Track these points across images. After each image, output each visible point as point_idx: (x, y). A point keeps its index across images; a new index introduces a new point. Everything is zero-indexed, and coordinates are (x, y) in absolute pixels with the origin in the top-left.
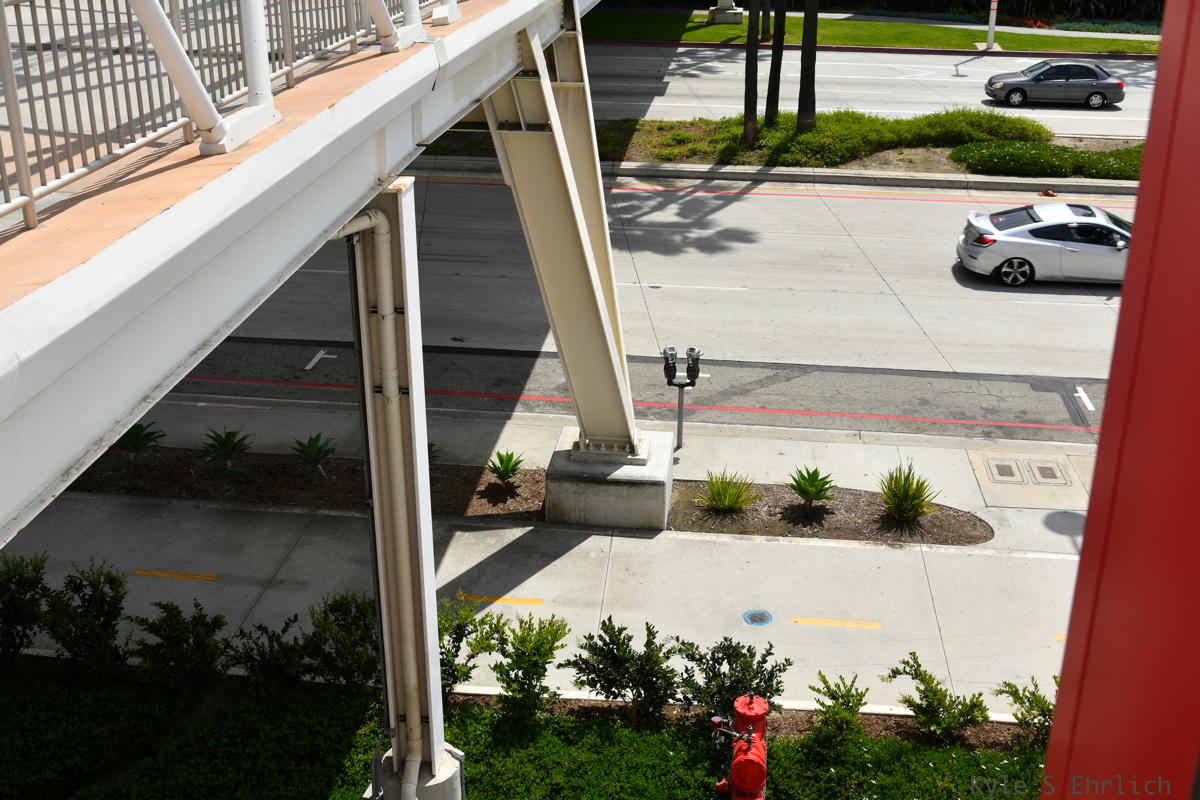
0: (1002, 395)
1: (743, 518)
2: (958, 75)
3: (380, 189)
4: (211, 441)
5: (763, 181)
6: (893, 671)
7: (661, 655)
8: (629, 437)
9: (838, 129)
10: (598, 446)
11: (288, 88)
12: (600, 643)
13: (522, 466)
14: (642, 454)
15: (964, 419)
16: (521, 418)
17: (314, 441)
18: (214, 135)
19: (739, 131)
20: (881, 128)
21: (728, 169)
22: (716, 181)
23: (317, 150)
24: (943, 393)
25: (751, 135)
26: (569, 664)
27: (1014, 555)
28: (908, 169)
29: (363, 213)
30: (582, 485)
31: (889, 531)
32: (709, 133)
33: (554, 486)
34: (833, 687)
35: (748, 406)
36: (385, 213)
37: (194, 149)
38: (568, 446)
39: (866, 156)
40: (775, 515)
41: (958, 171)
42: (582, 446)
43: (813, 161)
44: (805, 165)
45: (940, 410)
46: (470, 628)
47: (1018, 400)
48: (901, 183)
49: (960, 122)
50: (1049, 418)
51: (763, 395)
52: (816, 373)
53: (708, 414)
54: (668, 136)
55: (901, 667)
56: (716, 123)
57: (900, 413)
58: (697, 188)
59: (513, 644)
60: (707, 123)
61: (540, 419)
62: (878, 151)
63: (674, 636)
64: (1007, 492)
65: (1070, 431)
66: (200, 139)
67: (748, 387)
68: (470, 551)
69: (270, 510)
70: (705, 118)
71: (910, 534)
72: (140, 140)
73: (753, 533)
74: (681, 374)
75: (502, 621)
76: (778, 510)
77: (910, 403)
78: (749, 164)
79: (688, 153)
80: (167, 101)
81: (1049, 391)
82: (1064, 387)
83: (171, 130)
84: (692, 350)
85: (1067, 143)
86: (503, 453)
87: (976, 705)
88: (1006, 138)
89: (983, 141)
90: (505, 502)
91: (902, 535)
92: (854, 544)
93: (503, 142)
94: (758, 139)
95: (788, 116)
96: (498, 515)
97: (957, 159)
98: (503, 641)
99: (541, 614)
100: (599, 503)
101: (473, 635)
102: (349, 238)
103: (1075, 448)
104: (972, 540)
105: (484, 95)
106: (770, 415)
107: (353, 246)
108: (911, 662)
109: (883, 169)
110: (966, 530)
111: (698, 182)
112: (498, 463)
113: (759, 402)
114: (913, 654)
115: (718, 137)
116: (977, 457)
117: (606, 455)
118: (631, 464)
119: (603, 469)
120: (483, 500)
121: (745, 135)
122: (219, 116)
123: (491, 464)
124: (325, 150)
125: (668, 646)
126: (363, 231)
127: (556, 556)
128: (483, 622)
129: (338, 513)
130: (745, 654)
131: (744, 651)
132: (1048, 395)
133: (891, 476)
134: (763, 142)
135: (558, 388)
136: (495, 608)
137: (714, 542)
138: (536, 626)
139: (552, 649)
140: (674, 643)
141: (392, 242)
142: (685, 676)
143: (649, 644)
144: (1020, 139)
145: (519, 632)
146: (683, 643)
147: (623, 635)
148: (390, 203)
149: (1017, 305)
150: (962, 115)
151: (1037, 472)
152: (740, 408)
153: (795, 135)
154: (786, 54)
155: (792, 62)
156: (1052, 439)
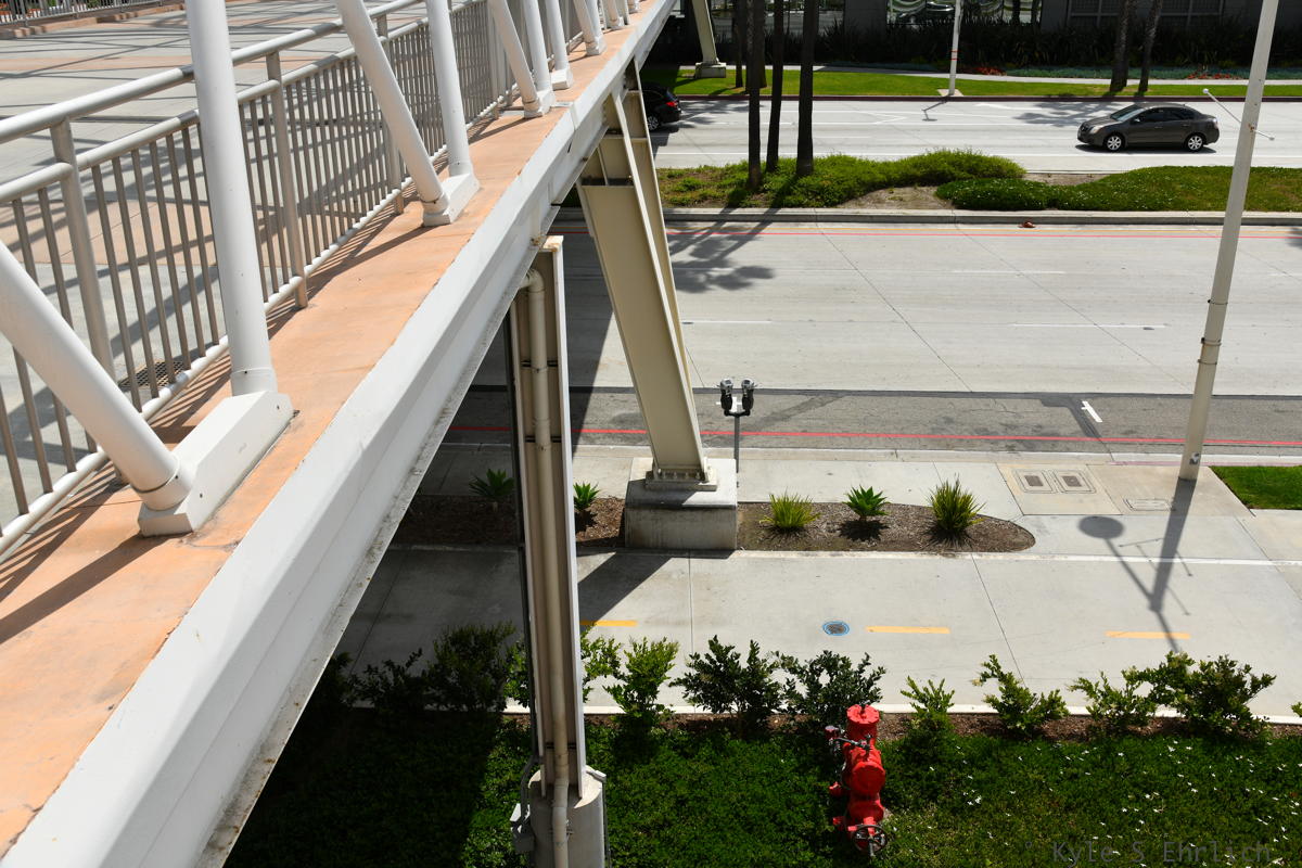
0: (1018, 411)
1: (805, 536)
2: (928, 120)
3: (538, 248)
5: (770, 222)
6: (981, 675)
7: (764, 669)
8: (699, 465)
9: (832, 172)
10: (670, 475)
12: (707, 662)
13: (599, 496)
14: (712, 481)
15: (988, 435)
18: (438, 206)
19: (745, 176)
20: (872, 170)
21: (737, 211)
22: (727, 224)
24: (964, 411)
25: (756, 179)
26: (679, 682)
27: (1056, 559)
28: (900, 207)
30: (660, 514)
31: (940, 542)
32: (715, 179)
33: (631, 514)
34: (922, 691)
35: (789, 429)
36: (541, 274)
38: (641, 476)
39: (861, 196)
40: (834, 531)
41: (945, 207)
42: (656, 476)
43: (814, 202)
44: (807, 206)
45: (964, 427)
47: (1032, 415)
48: (895, 220)
49: (942, 162)
50: (1062, 431)
51: (802, 420)
52: (847, 398)
53: (755, 440)
54: (678, 183)
56: (722, 170)
57: (930, 431)
58: (711, 230)
59: (628, 667)
60: (713, 170)
61: (602, 450)
62: (872, 191)
63: (774, 651)
64: (1039, 501)
65: (1083, 442)
66: (419, 205)
67: (787, 413)
70: (710, 164)
71: (960, 544)
73: (817, 549)
74: (737, 405)
75: (614, 645)
76: (836, 526)
77: (936, 422)
78: (756, 206)
79: (698, 198)
81: (1057, 405)
82: (1072, 401)
84: (747, 382)
85: (1037, 179)
87: (1054, 703)
88: (984, 176)
89: (965, 179)
91: (952, 545)
92: (911, 555)
93: (587, 200)
94: (762, 185)
95: (787, 162)
97: (946, 198)
98: (615, 664)
99: (653, 636)
100: (675, 527)
101: (586, 659)
103: (1091, 457)
104: (1015, 547)
105: (587, 153)
106: (812, 438)
108: (992, 664)
109: (877, 208)
110: (1009, 538)
111: (711, 224)
112: (576, 495)
113: (799, 426)
114: (993, 657)
115: (725, 182)
116: (1007, 470)
117: (679, 483)
118: (703, 489)
119: (676, 496)
121: (750, 180)
125: (770, 662)
127: (641, 580)
128: (595, 647)
130: (842, 665)
131: (842, 662)
132: (1059, 410)
133: (939, 489)
134: (766, 186)
135: (614, 421)
137: (783, 559)
138: (649, 646)
139: (664, 669)
140: (775, 657)
141: (545, 300)
142: (787, 688)
143: (752, 658)
145: (632, 654)
146: (783, 658)
147: (729, 655)
148: (544, 262)
149: (1016, 328)
150: (943, 156)
151: (1062, 481)
152: (784, 434)
153: (796, 179)
154: (784, 104)
155: (790, 111)
156: (1068, 450)
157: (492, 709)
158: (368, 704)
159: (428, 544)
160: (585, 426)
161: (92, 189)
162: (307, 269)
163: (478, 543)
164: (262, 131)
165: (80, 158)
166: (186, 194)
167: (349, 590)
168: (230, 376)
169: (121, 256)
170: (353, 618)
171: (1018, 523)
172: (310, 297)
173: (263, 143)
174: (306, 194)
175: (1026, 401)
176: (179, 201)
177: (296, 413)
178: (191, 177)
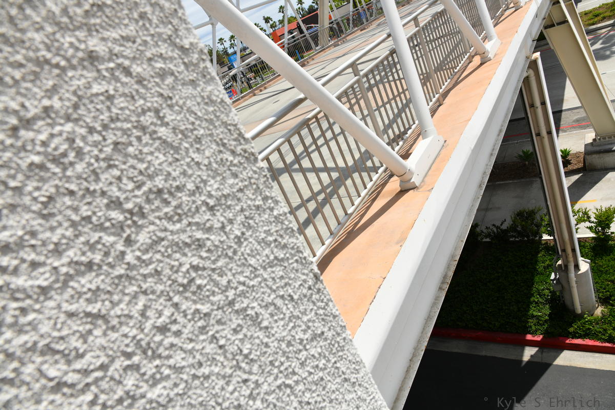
3: (530, 59)
10: (604, 138)
13: (572, 152)
18: (485, 54)
32: (608, 8)
33: (588, 157)
36: (533, 68)
38: (591, 141)
42: (597, 140)
54: (590, 16)
56: (611, 3)
58: (610, 31)
59: (594, 218)
66: (478, 57)
70: (605, 3)
75: (587, 210)
79: (601, 19)
83: (467, 59)
93: (547, 34)
98: (589, 217)
100: (610, 159)
105: (545, 16)
111: (609, 28)
115: (614, 8)
117: (609, 141)
127: (596, 183)
138: (604, 210)
145: (596, 213)
148: (533, 65)
157: (537, 238)
158: (488, 240)
159: (502, 180)
160: (561, 126)
161: (368, 85)
162: (441, 91)
163: (522, 178)
164: (417, 48)
165: (362, 73)
166: (396, 77)
167: (474, 200)
168: (421, 133)
169: (380, 103)
170: (478, 210)
172: (444, 100)
173: (418, 52)
174: (436, 65)
176: (394, 80)
177: (445, 141)
178: (397, 71)
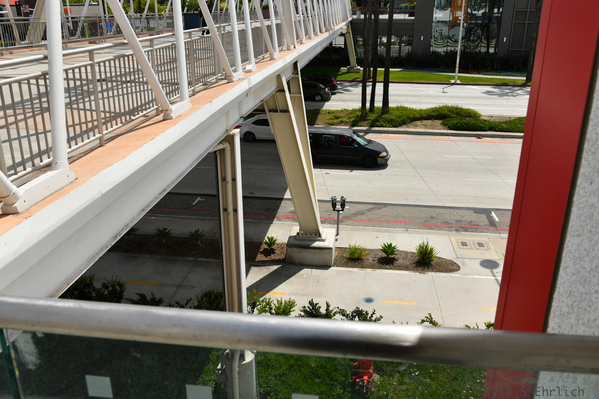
0: (463, 215)
1: (362, 262)
2: (444, 92)
3: (227, 134)
4: (157, 232)
5: (369, 133)
6: (422, 320)
7: (332, 314)
8: (319, 231)
9: (397, 113)
10: (306, 234)
11: (193, 95)
12: (308, 309)
13: (277, 242)
14: (323, 237)
15: (448, 224)
16: (276, 224)
17: (197, 232)
18: (168, 112)
19: (359, 114)
20: (415, 112)
21: (355, 128)
23: (206, 118)
24: (440, 214)
25: (364, 115)
27: (468, 276)
28: (425, 128)
29: (221, 142)
30: (300, 249)
31: (419, 267)
32: (347, 115)
33: (289, 249)
35: (364, 219)
36: (229, 143)
37: (160, 117)
38: (295, 234)
39: (409, 123)
41: (444, 129)
42: (300, 234)
43: (388, 125)
44: (385, 127)
45: (439, 221)
46: (258, 303)
47: (469, 217)
48: (422, 134)
49: (445, 110)
50: (481, 224)
51: (370, 215)
52: (390, 206)
53: (349, 222)
54: (332, 116)
55: (425, 319)
56: (351, 111)
57: (423, 222)
59: (275, 310)
60: (347, 111)
61: (284, 224)
62: (414, 121)
63: (337, 307)
64: (465, 252)
65: (489, 229)
66: (163, 114)
67: (364, 212)
68: (258, 274)
69: (180, 258)
70: (346, 108)
71: (428, 269)
72: (141, 114)
73: (366, 268)
74: (338, 207)
75: (270, 301)
76: (376, 259)
77: (427, 218)
78: (363, 126)
79: (339, 122)
80: (151, 99)
81: (481, 213)
82: (487, 212)
83: (151, 111)
84: (343, 197)
85: (486, 118)
86: (270, 237)
88: (463, 116)
89: (454, 117)
90: (270, 255)
91: (424, 269)
92: (406, 272)
93: (271, 117)
94: (367, 117)
95: (378, 108)
96: (268, 261)
97: (444, 124)
98: (271, 309)
99: (285, 298)
100: (307, 256)
101: (259, 306)
102: (215, 152)
103: (491, 235)
104: (451, 271)
105: (265, 99)
106: (372, 223)
107: (216, 155)
108: (429, 317)
109: (415, 128)
110: (449, 267)
112: (268, 241)
113: (368, 218)
114: (430, 314)
115: (351, 116)
116: (453, 239)
118: (319, 241)
119: (308, 243)
120: (262, 255)
121: (361, 115)
122: (170, 105)
123: (265, 241)
124: (208, 118)
125: (335, 311)
126: (220, 150)
127: (290, 276)
128: (263, 301)
129: (205, 260)
130: (364, 314)
131: (364, 313)
132: (481, 215)
133: (420, 245)
134: (368, 118)
135: (290, 212)
136: (267, 296)
137: (352, 271)
138: (283, 302)
139: (290, 312)
140: (337, 309)
141: (231, 154)
143: (327, 310)
144: (468, 117)
145: (277, 305)
146: (340, 310)
147: (317, 307)
148: (229, 139)
149: (468, 180)
150: (446, 107)
151: (477, 245)
152: (362, 220)
153: (381, 115)
154: (377, 84)
155: (380, 87)
156: (482, 232)
162: (105, 132)
168: (52, 164)
171: (454, 261)
175: (467, 211)
177: (76, 179)
